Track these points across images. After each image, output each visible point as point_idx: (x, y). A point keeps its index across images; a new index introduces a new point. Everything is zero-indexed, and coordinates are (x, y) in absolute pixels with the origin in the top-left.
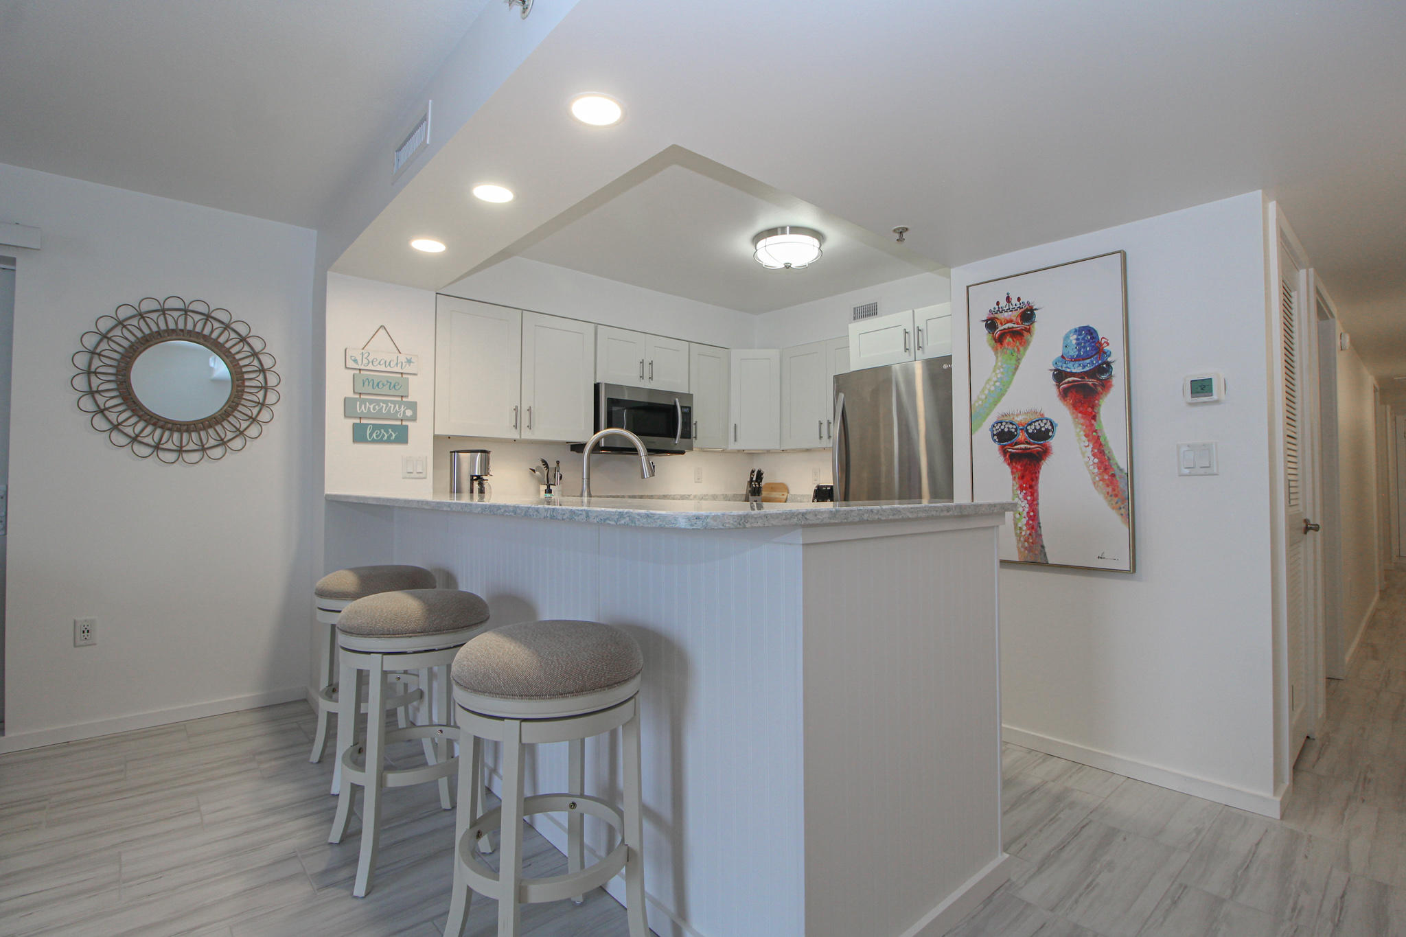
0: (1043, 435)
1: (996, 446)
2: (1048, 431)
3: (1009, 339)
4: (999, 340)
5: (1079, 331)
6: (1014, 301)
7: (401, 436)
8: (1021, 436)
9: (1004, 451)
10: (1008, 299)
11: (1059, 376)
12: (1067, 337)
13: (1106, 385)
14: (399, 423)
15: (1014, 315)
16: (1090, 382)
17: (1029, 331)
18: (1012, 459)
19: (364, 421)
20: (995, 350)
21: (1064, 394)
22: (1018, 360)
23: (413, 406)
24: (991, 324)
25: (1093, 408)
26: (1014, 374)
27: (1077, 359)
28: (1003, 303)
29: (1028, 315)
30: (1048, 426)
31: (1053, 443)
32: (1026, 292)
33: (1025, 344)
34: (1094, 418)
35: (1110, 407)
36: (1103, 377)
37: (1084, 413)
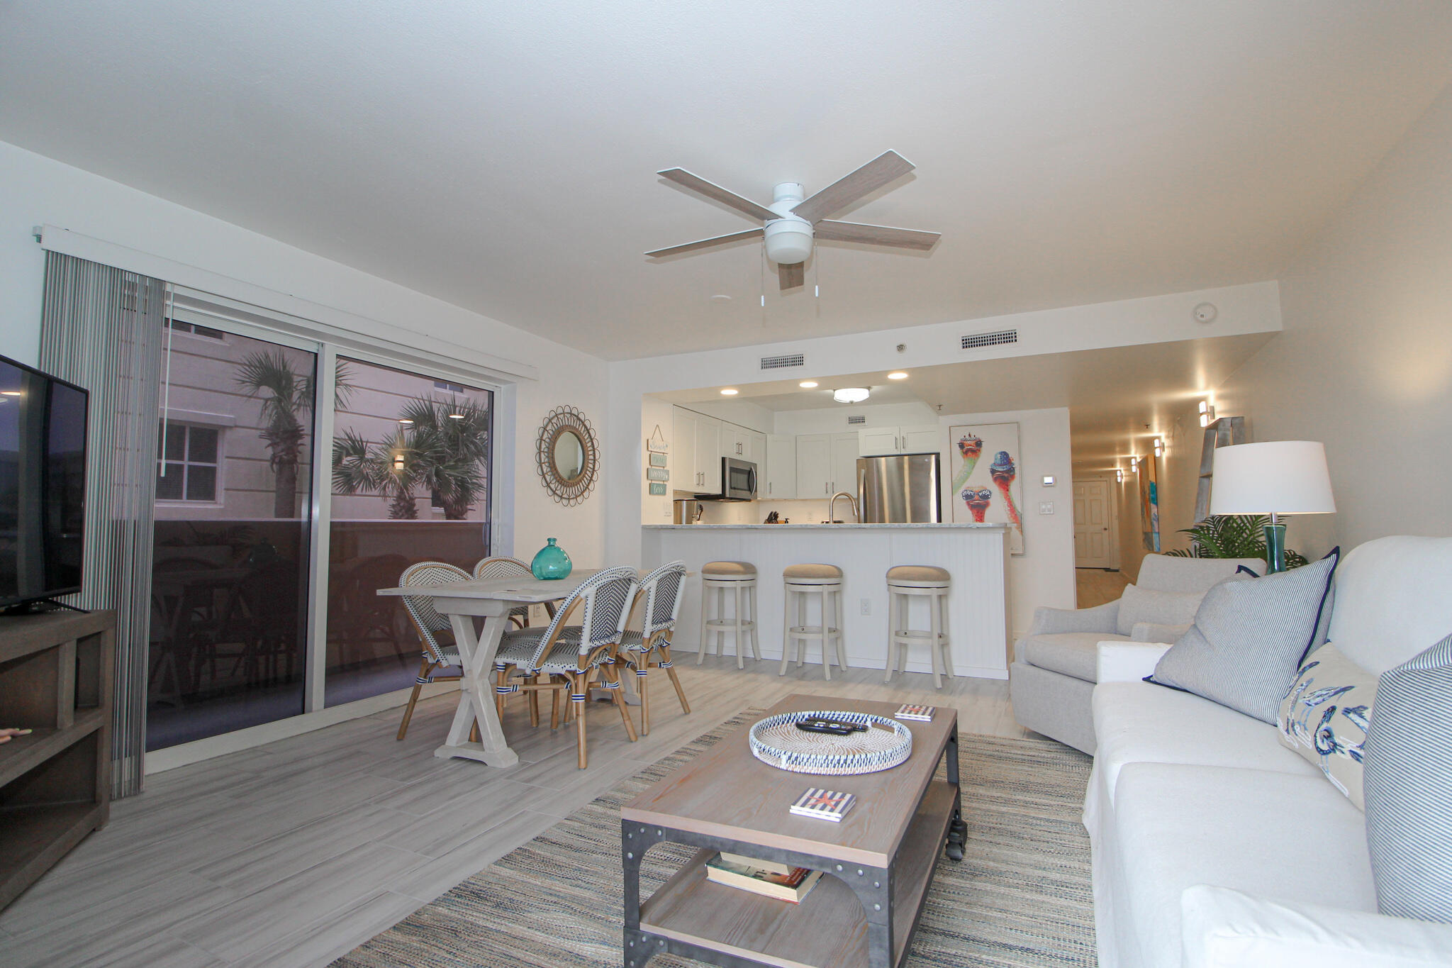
0: (986, 497)
1: (965, 502)
2: (988, 495)
3: (970, 453)
4: (966, 453)
5: (1001, 453)
6: (972, 436)
7: (664, 493)
8: (976, 497)
9: (968, 504)
10: (970, 435)
11: (993, 472)
12: (996, 455)
13: (1013, 477)
14: (662, 483)
15: (972, 443)
16: (1006, 475)
17: (979, 451)
18: (972, 507)
19: (653, 482)
20: (964, 458)
21: (995, 480)
22: (975, 463)
23: (667, 472)
24: (962, 446)
25: (1007, 486)
26: (973, 468)
27: (1001, 465)
28: (967, 437)
29: (979, 444)
30: (988, 493)
31: (990, 500)
32: (978, 433)
33: (978, 456)
34: (1008, 490)
35: (1014, 486)
36: (1012, 473)
37: (1004, 488)
